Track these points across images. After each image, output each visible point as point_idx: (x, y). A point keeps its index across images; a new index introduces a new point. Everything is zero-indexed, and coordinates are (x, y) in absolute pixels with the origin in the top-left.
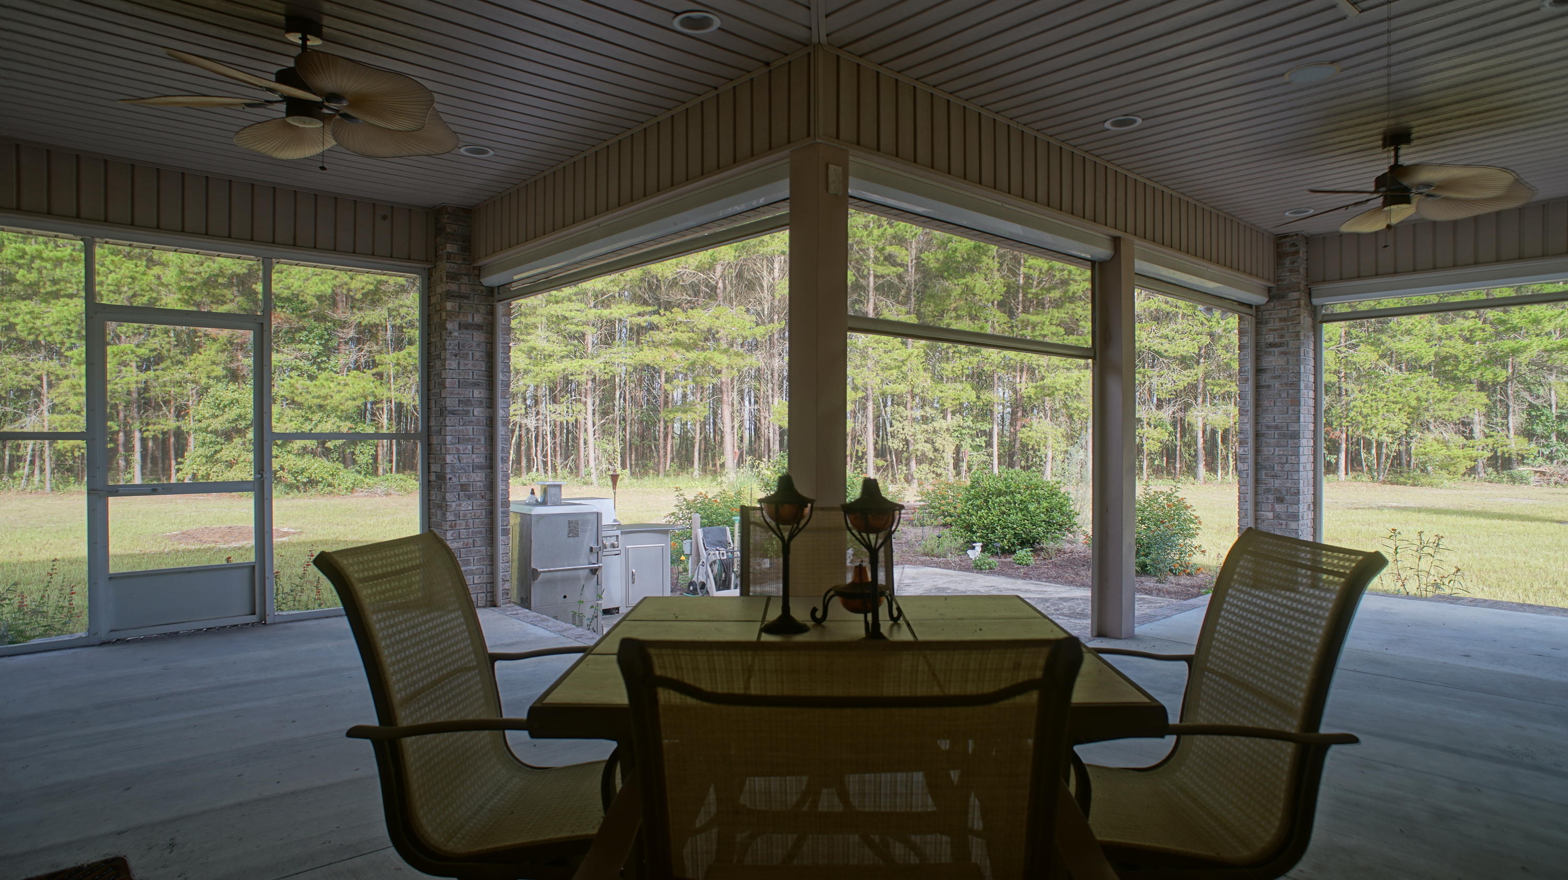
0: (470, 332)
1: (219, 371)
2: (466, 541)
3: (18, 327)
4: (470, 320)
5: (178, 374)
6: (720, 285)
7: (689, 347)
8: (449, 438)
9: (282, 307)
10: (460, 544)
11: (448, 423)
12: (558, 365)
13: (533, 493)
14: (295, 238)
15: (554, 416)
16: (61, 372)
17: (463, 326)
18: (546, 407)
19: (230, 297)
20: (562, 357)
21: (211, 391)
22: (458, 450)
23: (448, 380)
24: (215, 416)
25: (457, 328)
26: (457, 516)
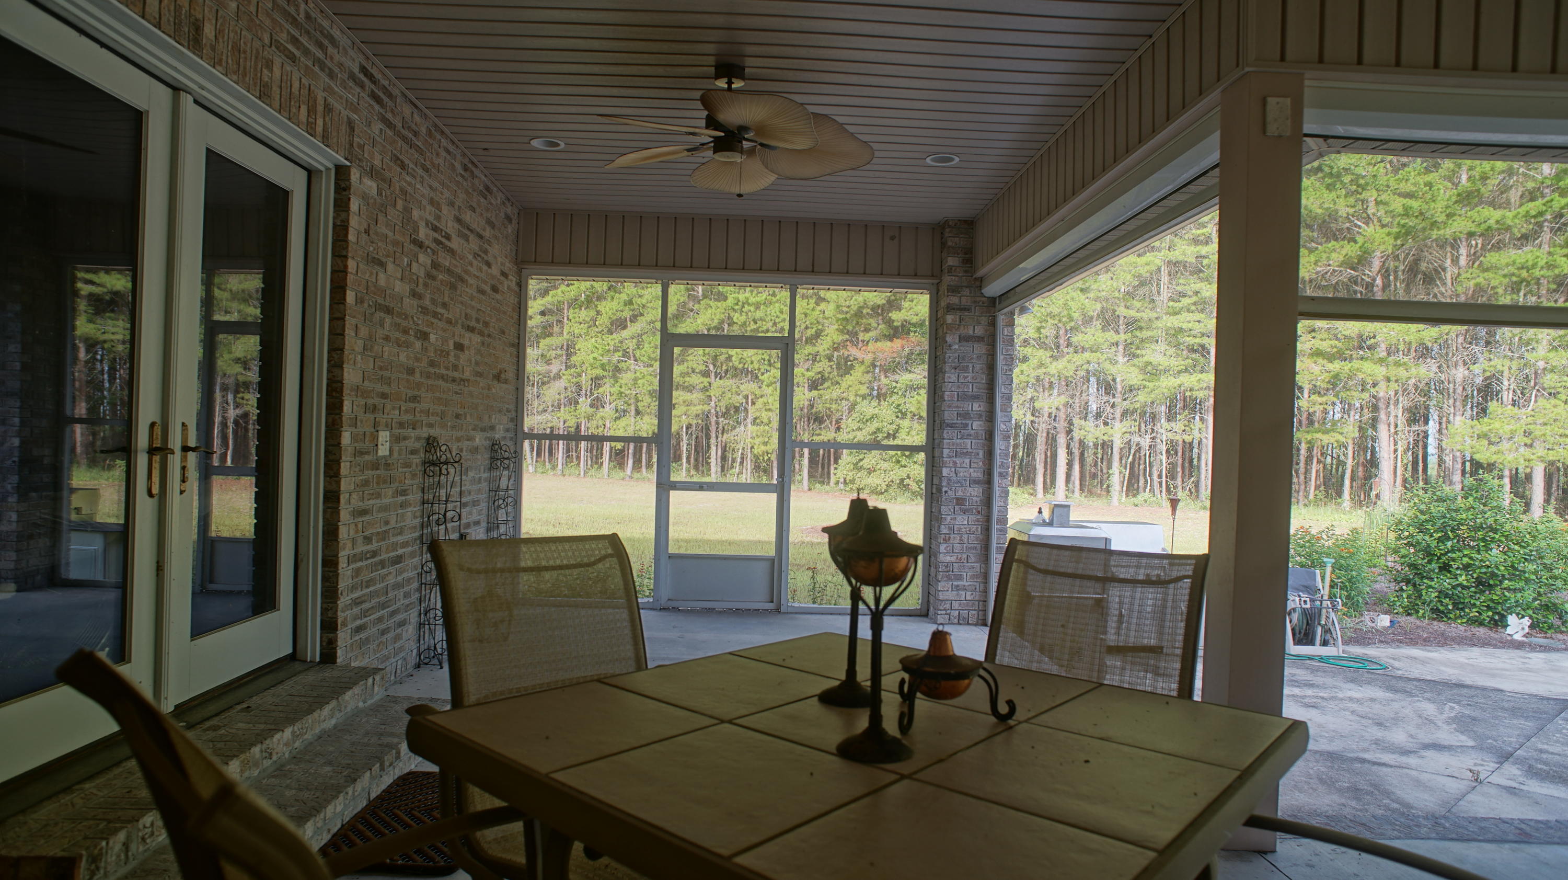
0: (970, 344)
1: (864, 390)
2: (959, 556)
3: (733, 358)
4: (971, 332)
5: (836, 393)
6: (1379, 281)
7: (1330, 358)
8: (946, 452)
9: (915, 332)
10: (953, 559)
11: (945, 436)
12: (1173, 380)
13: (1040, 512)
14: (813, 265)
15: (1170, 435)
16: (758, 392)
17: (963, 339)
18: (1163, 425)
19: (875, 325)
20: (1180, 372)
21: (858, 408)
22: (955, 463)
23: (947, 393)
24: (860, 429)
25: (957, 341)
26: (951, 529)
